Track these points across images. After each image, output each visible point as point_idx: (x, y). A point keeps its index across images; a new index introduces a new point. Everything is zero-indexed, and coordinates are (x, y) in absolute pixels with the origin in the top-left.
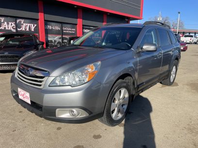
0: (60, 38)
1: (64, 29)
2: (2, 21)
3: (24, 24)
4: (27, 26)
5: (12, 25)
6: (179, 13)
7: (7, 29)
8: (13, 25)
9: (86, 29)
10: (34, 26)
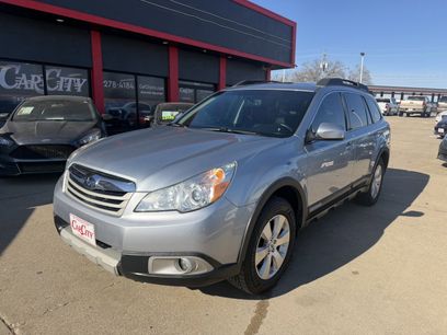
0: (133, 107)
1: (141, 86)
2: (17, 72)
3: (62, 78)
4: (68, 81)
5: (36, 79)
6: (363, 54)
7: (27, 87)
8: (40, 80)
9: (185, 86)
10: (81, 81)
